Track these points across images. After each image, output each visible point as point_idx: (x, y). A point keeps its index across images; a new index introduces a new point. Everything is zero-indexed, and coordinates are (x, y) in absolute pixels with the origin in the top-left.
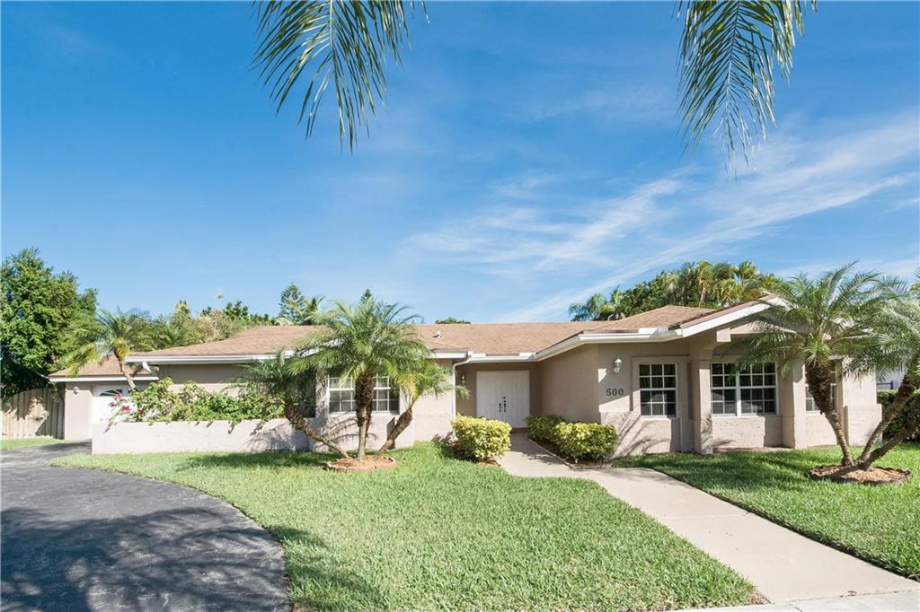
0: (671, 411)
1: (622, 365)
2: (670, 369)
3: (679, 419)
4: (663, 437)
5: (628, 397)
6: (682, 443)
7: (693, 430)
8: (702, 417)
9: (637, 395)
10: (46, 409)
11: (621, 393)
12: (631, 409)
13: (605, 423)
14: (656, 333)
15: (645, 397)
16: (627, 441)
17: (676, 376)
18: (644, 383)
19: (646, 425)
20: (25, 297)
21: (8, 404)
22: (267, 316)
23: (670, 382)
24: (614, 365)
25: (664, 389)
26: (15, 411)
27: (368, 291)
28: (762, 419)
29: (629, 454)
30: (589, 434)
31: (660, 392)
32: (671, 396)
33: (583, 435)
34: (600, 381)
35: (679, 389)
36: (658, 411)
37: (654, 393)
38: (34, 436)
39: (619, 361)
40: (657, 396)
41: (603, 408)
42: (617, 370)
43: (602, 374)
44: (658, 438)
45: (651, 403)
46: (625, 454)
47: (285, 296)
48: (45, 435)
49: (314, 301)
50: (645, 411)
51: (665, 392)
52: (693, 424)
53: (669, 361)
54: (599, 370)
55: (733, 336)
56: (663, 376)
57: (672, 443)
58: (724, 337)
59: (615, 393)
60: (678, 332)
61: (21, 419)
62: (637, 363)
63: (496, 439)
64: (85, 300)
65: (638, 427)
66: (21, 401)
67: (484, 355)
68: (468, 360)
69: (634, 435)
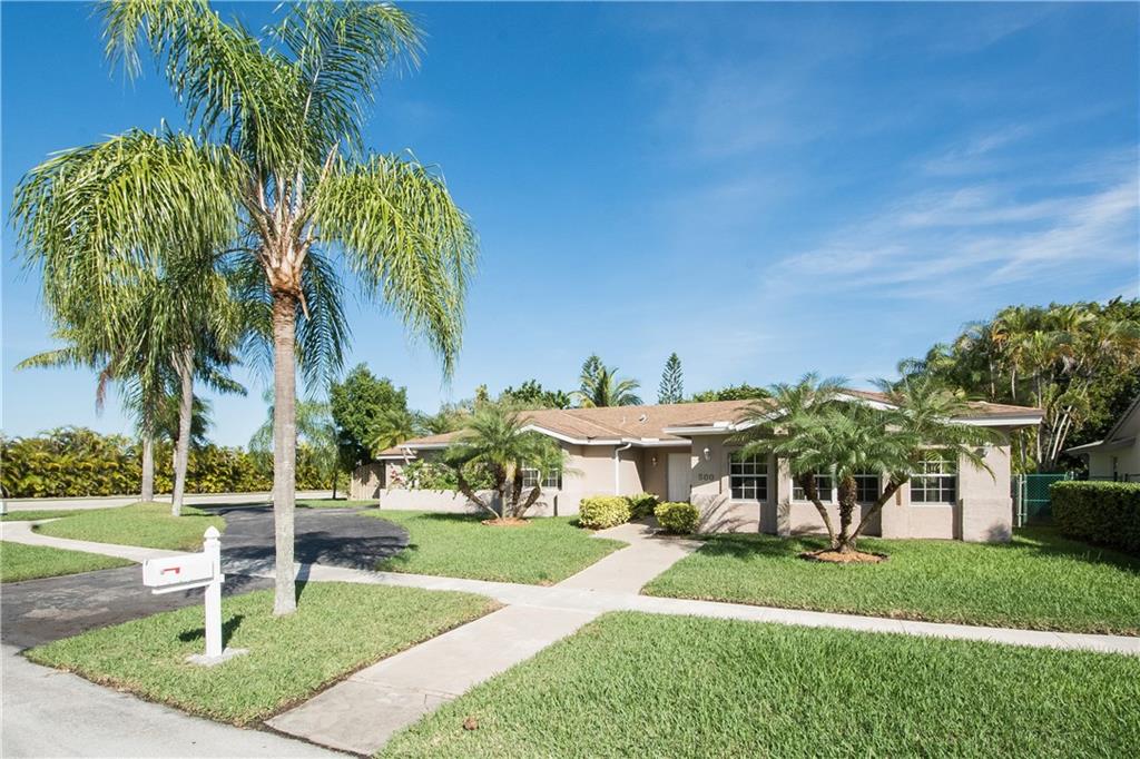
0: (762, 495)
1: (710, 453)
3: (766, 504)
4: (752, 519)
8: (779, 502)
9: (726, 480)
11: (710, 479)
13: (693, 503)
15: (735, 483)
16: (714, 520)
18: (735, 469)
19: (735, 507)
20: (360, 398)
22: (560, 392)
23: (762, 469)
24: (704, 454)
25: (755, 475)
27: (674, 355)
28: (858, 507)
29: (716, 530)
31: (752, 478)
32: (762, 482)
34: (693, 466)
35: (770, 475)
36: (749, 495)
38: (371, 499)
39: (706, 450)
41: (694, 491)
42: (706, 458)
43: (694, 461)
44: (746, 518)
47: (587, 367)
49: (605, 373)
51: (757, 478)
54: (691, 458)
56: (755, 463)
57: (761, 524)
59: (705, 477)
61: (364, 486)
63: (593, 511)
64: (399, 396)
65: (724, 507)
68: (629, 446)
69: (720, 514)
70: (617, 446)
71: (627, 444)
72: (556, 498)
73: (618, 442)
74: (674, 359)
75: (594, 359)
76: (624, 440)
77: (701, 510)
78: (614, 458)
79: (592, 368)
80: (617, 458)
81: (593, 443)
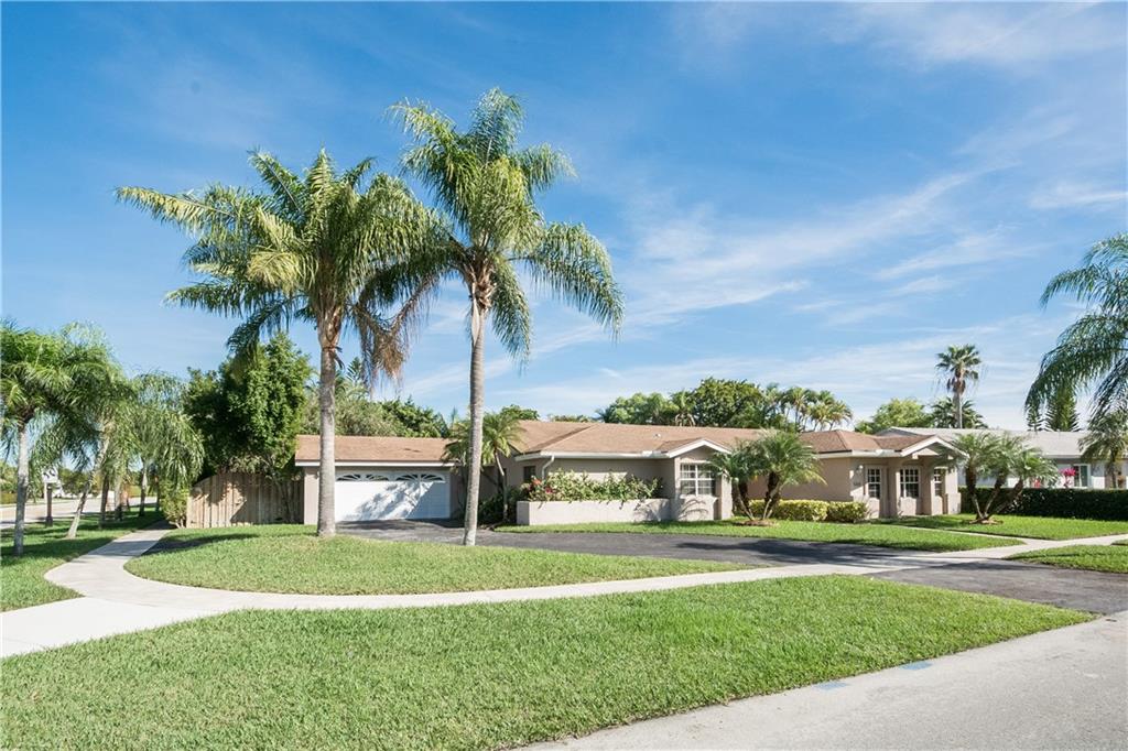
5: (863, 487)
6: (884, 512)
7: (889, 505)
8: (896, 498)
10: (243, 494)
12: (865, 493)
13: (852, 502)
15: (869, 487)
17: (881, 476)
18: (869, 479)
19: (870, 502)
21: (199, 489)
24: (858, 469)
25: (876, 483)
26: (206, 497)
28: (915, 500)
34: (851, 478)
35: (882, 483)
37: (873, 485)
38: (229, 524)
40: (874, 487)
41: (852, 493)
43: (852, 473)
44: (874, 510)
45: (872, 491)
48: (243, 521)
50: (870, 495)
51: (876, 485)
52: (891, 502)
55: (919, 456)
57: (880, 512)
58: (915, 457)
59: (858, 485)
61: (214, 506)
62: (869, 468)
66: (214, 485)
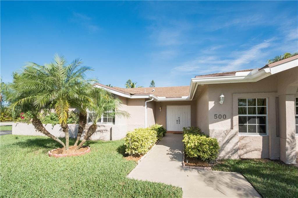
0: (262, 130)
1: (225, 99)
2: (263, 102)
3: (268, 136)
4: (256, 148)
5: (230, 120)
6: (270, 153)
7: (280, 145)
8: (287, 136)
9: (236, 119)
11: (225, 117)
12: (232, 128)
13: (212, 136)
14: (250, 75)
15: (242, 121)
16: (229, 147)
17: (267, 107)
19: (242, 138)
23: (262, 111)
24: (219, 99)
25: (257, 115)
29: (229, 157)
30: (196, 144)
31: (255, 117)
32: (262, 120)
33: (193, 144)
35: (269, 115)
36: (252, 130)
37: (250, 118)
39: (222, 96)
40: (252, 119)
41: (211, 127)
42: (221, 102)
43: (211, 105)
44: (252, 147)
45: (247, 124)
46: (226, 157)
47: (127, 82)
49: (133, 84)
50: (242, 129)
51: (258, 117)
52: (279, 142)
53: (261, 96)
54: (209, 102)
56: (257, 107)
57: (263, 153)
59: (221, 117)
60: (267, 70)
62: (236, 97)
65: (236, 139)
67: (165, 98)
68: (153, 99)
69: (233, 144)
70: (146, 99)
71: (152, 98)
72: (111, 129)
73: (147, 97)
74: (153, 82)
75: (130, 81)
76: (151, 96)
77: (220, 141)
78: (144, 106)
79: (129, 83)
80: (146, 106)
81: (133, 97)
